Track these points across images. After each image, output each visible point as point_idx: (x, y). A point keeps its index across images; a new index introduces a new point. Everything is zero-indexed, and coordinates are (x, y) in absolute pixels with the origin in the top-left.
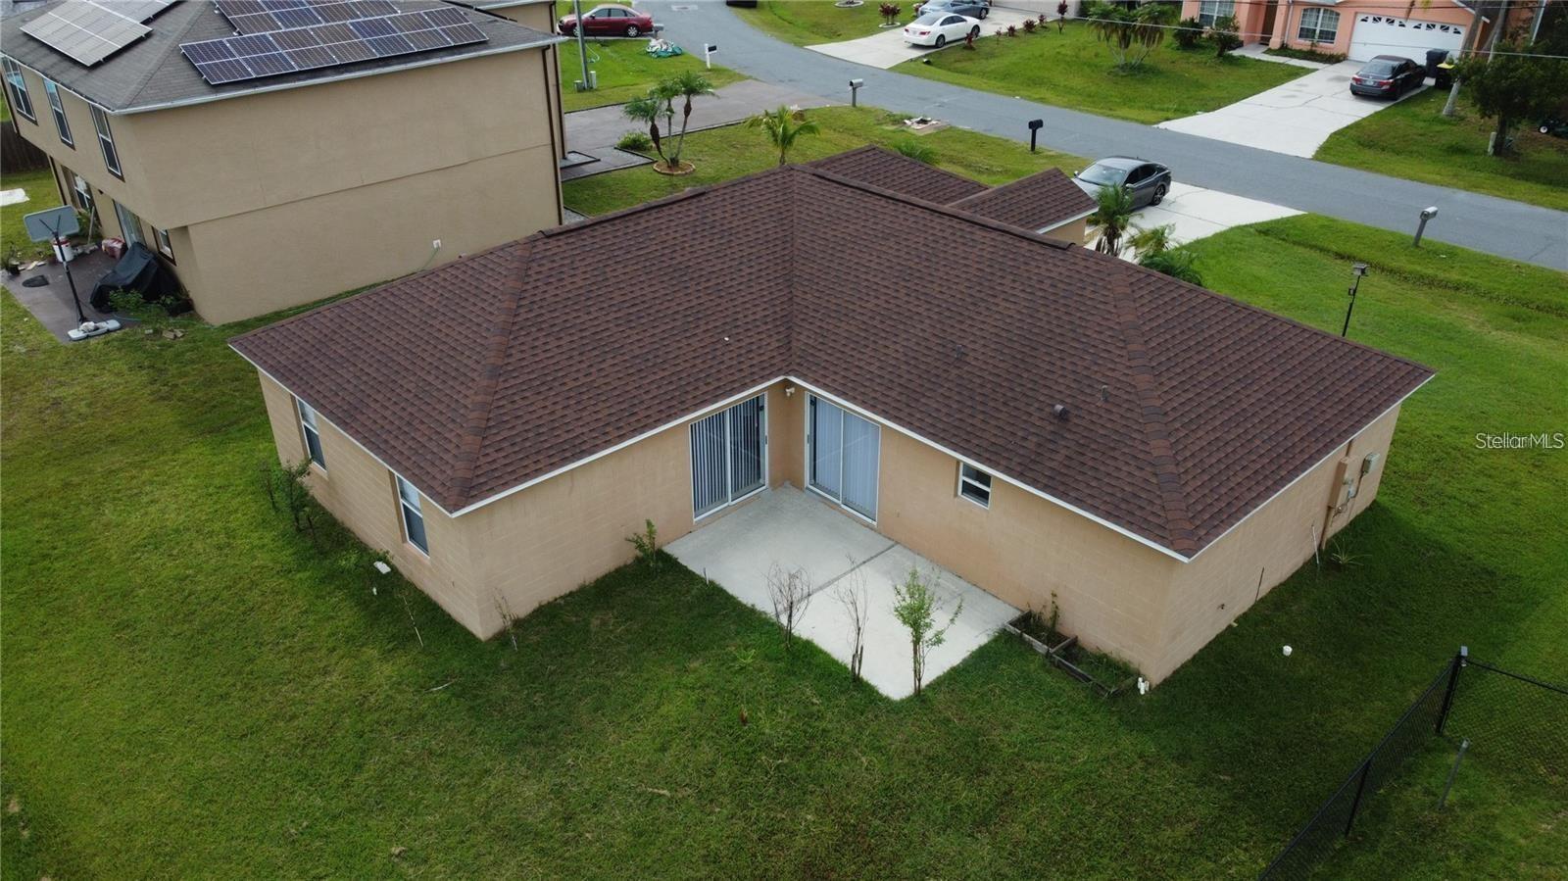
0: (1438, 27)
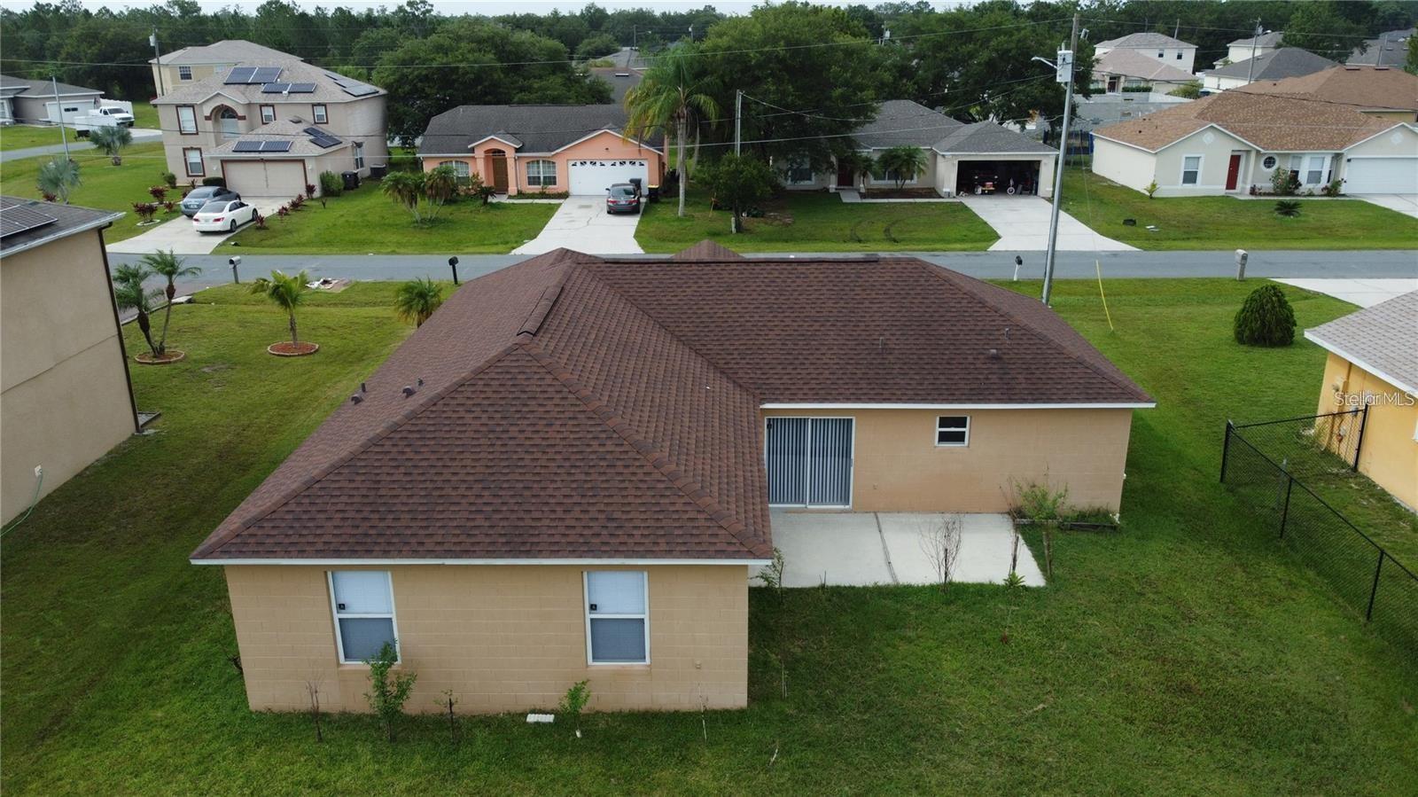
0: (628, 162)
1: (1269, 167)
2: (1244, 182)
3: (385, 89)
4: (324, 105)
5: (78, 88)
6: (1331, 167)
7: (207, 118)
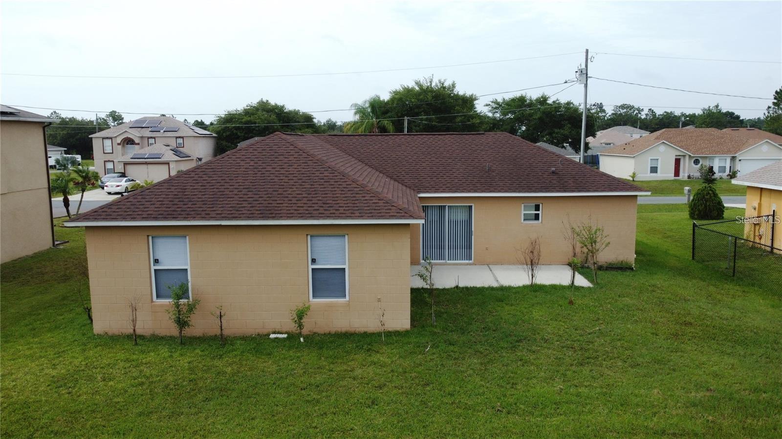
1: (696, 165)
2: (684, 172)
3: (216, 134)
4: (182, 138)
5: (53, 146)
6: (731, 164)
7: (119, 144)
